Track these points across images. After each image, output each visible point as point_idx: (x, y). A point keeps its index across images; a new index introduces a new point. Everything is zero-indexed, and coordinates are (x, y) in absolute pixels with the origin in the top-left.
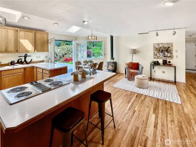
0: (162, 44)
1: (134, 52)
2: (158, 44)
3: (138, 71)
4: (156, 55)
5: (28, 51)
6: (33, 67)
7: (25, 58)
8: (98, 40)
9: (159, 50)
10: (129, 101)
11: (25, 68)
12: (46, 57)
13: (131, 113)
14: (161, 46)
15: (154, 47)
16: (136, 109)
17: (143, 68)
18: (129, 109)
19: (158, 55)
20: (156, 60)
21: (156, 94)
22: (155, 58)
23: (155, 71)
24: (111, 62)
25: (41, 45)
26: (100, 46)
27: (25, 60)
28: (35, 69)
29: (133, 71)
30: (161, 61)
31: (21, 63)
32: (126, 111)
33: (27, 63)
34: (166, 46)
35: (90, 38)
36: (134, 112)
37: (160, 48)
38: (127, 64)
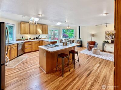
0: (111, 31)
1: (93, 35)
2: (108, 31)
3: (94, 46)
4: (107, 37)
5: (40, 34)
6: (42, 41)
7: (39, 37)
8: (72, 29)
9: (109, 35)
10: (88, 58)
11: (39, 41)
12: (47, 37)
13: (87, 62)
14: (110, 32)
15: (106, 33)
16: (90, 61)
17: (97, 44)
18: (87, 61)
19: (108, 37)
20: (107, 40)
21: (103, 57)
22: (106, 39)
23: (106, 47)
24: (79, 41)
25: (45, 31)
26: (72, 32)
27: (39, 38)
28: (43, 42)
29: (91, 45)
30: (110, 41)
31: (37, 39)
32: (85, 61)
33: (40, 39)
34: (113, 32)
35: (67, 28)
36: (89, 62)
37: (110, 33)
38: (88, 42)
